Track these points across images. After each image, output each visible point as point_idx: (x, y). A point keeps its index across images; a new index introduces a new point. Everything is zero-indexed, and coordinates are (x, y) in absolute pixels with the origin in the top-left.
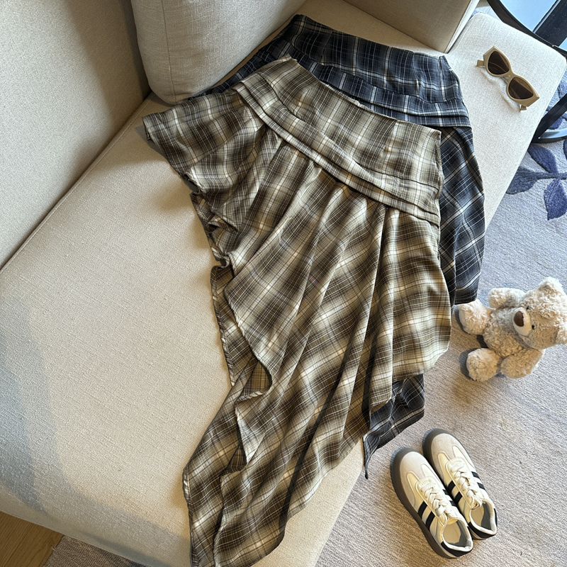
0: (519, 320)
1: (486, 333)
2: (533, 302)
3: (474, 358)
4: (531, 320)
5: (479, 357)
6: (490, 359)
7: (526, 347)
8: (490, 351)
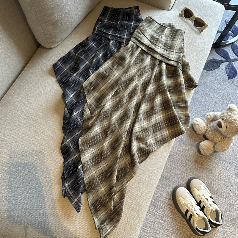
0: (220, 125)
1: (206, 133)
2: (225, 116)
3: (202, 145)
4: (225, 124)
5: (204, 144)
6: (210, 145)
7: (225, 137)
8: (209, 141)
